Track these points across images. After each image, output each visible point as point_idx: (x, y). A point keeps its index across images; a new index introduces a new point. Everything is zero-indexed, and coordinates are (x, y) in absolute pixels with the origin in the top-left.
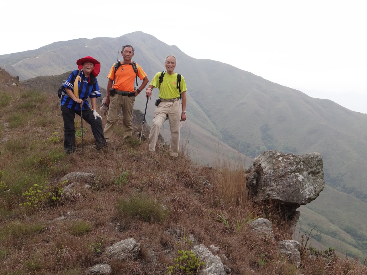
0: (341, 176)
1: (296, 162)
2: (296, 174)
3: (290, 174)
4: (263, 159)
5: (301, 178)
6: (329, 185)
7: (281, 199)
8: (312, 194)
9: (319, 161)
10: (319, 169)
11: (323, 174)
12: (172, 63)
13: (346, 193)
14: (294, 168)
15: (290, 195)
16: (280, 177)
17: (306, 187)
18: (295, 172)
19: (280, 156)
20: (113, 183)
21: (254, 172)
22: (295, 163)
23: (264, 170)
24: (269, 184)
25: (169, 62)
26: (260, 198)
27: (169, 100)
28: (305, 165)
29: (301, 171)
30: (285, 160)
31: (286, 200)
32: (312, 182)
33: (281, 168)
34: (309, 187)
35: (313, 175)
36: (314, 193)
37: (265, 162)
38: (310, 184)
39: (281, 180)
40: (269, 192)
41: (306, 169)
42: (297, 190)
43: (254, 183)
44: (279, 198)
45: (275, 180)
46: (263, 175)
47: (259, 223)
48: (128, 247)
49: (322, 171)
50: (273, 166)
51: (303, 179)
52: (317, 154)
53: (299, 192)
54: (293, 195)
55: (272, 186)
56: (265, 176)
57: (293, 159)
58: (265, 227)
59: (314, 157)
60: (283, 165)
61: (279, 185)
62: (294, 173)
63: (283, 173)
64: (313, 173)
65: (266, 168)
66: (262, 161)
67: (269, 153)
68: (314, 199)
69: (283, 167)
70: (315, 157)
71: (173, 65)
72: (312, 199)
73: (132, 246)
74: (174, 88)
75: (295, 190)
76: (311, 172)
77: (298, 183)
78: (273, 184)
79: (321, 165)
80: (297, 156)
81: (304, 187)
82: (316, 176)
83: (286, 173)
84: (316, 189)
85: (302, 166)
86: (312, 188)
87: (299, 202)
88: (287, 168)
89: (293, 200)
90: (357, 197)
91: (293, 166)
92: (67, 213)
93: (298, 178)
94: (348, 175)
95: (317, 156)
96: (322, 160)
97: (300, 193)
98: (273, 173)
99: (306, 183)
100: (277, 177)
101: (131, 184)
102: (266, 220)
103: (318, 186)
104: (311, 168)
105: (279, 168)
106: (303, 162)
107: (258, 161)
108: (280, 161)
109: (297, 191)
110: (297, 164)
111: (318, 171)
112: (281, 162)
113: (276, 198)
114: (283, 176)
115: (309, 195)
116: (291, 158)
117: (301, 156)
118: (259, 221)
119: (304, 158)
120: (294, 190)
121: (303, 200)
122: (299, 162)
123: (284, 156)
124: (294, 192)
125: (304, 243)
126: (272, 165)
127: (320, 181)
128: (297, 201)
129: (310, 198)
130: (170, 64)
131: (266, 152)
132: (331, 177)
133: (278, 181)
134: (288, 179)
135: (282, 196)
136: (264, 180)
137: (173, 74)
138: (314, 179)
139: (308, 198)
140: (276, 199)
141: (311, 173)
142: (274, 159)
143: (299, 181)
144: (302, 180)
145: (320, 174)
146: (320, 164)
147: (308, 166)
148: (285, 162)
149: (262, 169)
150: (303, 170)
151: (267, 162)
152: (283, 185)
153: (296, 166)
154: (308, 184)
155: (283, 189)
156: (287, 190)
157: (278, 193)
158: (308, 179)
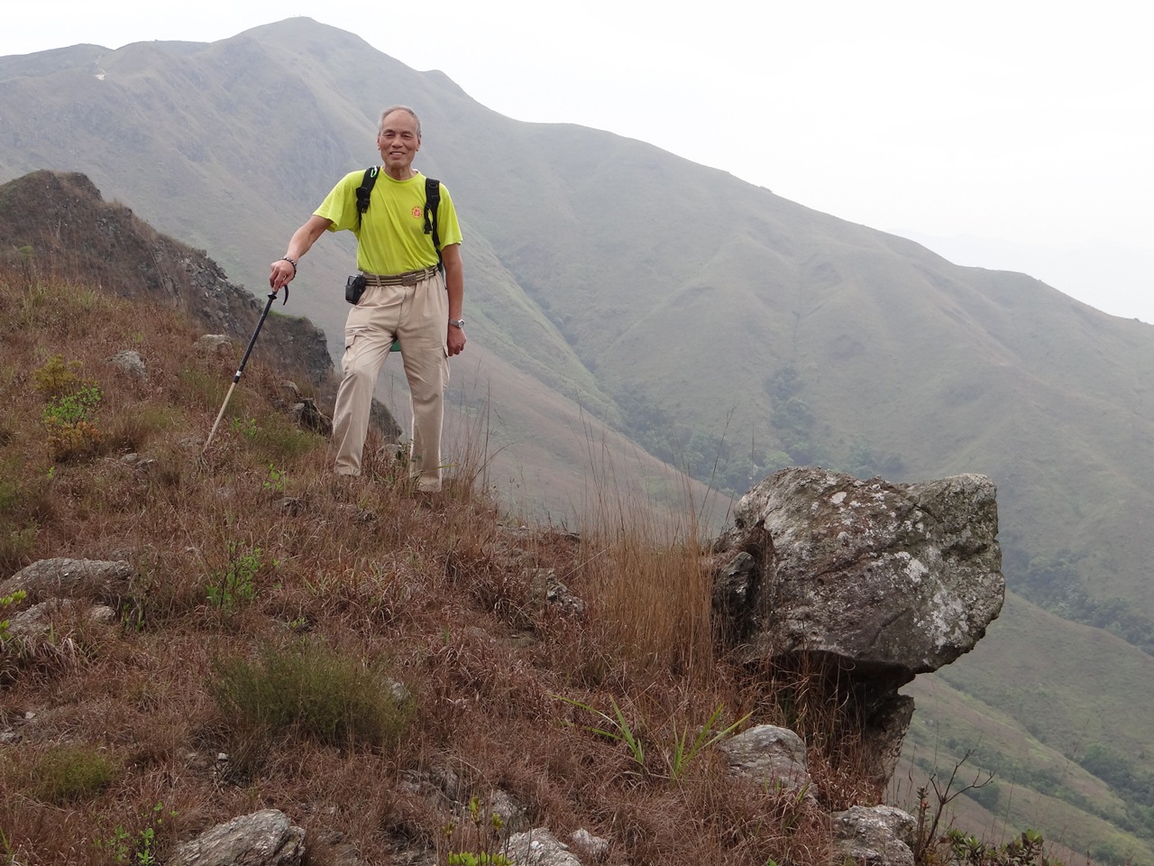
0: (1071, 562)
1: (898, 509)
2: (898, 555)
3: (875, 555)
4: (773, 502)
5: (915, 568)
6: (1027, 597)
7: (842, 652)
8: (958, 632)
9: (982, 505)
10: (983, 537)
11: (998, 555)
12: (405, 135)
13: (1088, 624)
14: (890, 533)
15: (876, 637)
16: (837, 569)
17: (936, 606)
18: (893, 547)
19: (839, 488)
20: (201, 598)
21: (741, 549)
22: (893, 514)
23: (776, 543)
24: (795, 596)
25: (391, 134)
26: (763, 648)
27: (397, 277)
28: (931, 519)
29: (916, 543)
30: (854, 503)
31: (861, 655)
32: (958, 585)
33: (842, 534)
34: (946, 605)
35: (962, 559)
36: (966, 629)
37: (782, 511)
38: (949, 594)
39: (840, 578)
40: (796, 626)
41: (935, 538)
42: (902, 618)
43: (741, 590)
44: (834, 647)
45: (820, 580)
46: (775, 560)
47: (760, 741)
48: (258, 845)
49: (995, 541)
50: (810, 526)
51: (924, 576)
52: (976, 478)
53: (910, 624)
54: (886, 635)
55: (809, 603)
56: (782, 564)
57: (885, 501)
58: (780, 760)
59: (963, 492)
60: (848, 522)
61: (834, 597)
62: (891, 553)
63: (847, 553)
64: (964, 552)
65: (783, 532)
66: (768, 508)
67: (795, 478)
68: (967, 650)
69: (847, 530)
70: (968, 489)
71: (408, 143)
72: (959, 648)
73: (273, 840)
74: (416, 232)
75: (896, 617)
76: (953, 547)
77: (905, 590)
78: (812, 593)
79: (990, 520)
80: (902, 488)
81: (926, 604)
82: (974, 564)
83: (860, 551)
84: (974, 612)
85: (920, 526)
86: (959, 609)
87: (911, 663)
88: (863, 532)
89: (887, 654)
90: (1131, 639)
91: (885, 527)
92: (23, 715)
93: (906, 571)
94: (1094, 556)
95: (977, 488)
96: (993, 502)
97: (914, 626)
98: (811, 552)
99: (935, 588)
100: (827, 568)
101: (269, 601)
102: (783, 732)
103: (981, 602)
104: (955, 531)
105: (832, 532)
106: (923, 508)
107: (754, 509)
108: (836, 508)
109: (902, 621)
110: (903, 515)
111: (979, 543)
112: (842, 510)
113: (822, 647)
114: (849, 564)
115: (946, 634)
116: (879, 494)
117: (916, 489)
118: (757, 735)
119: (926, 494)
120: (889, 616)
121: (923, 656)
122: (910, 511)
123: (851, 488)
124: (890, 623)
125: (930, 814)
126: (805, 524)
127: (987, 583)
128: (902, 656)
129: (952, 645)
130: (397, 141)
131: (785, 474)
132: (1033, 565)
133: (831, 582)
134: (868, 575)
135: (845, 639)
136: (775, 579)
137: (410, 177)
138: (966, 576)
139: (944, 646)
140: (823, 652)
141: (952, 552)
142: (812, 499)
143: (910, 582)
144: (919, 580)
145: (989, 555)
146: (986, 515)
147: (941, 526)
148: (856, 509)
149: (769, 539)
150: (924, 541)
151: (788, 511)
152: (849, 599)
153: (899, 527)
154: (944, 592)
155: (848, 614)
156: (863, 616)
157: (830, 630)
158: (942, 572)
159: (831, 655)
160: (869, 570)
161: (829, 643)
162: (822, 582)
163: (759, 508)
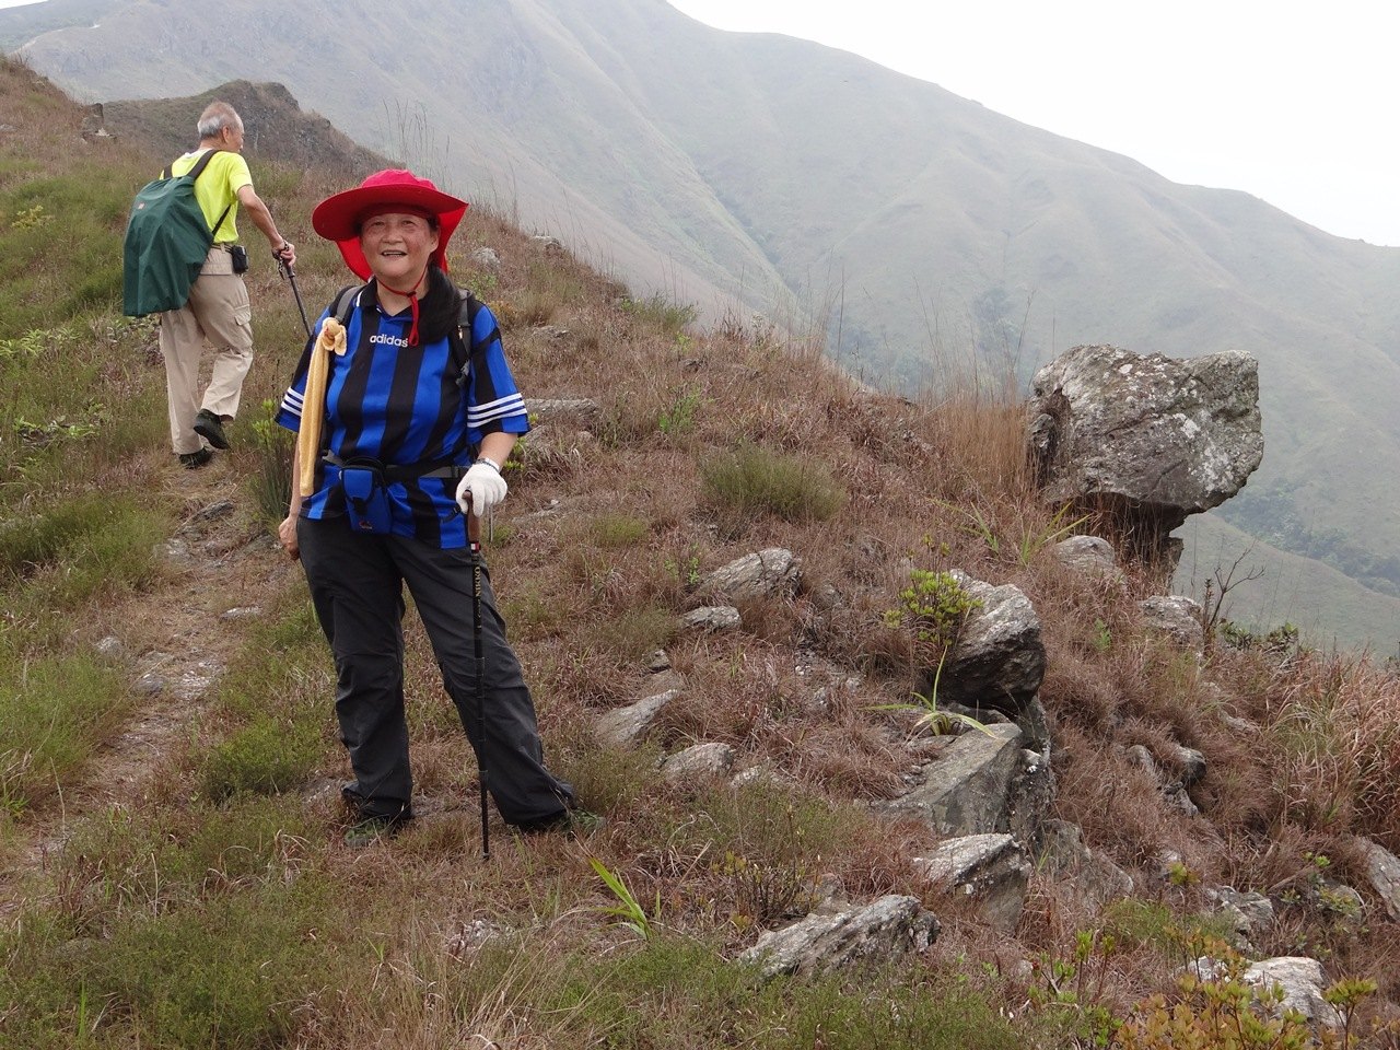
0: (1287, 491)
1: (1176, 378)
2: (1176, 416)
3: (1157, 415)
4: (1070, 372)
5: (1190, 428)
7: (1129, 493)
8: (1224, 480)
9: (1246, 376)
10: (1246, 403)
11: (1259, 418)
13: (1305, 555)
14: (1169, 398)
15: (1157, 482)
16: (1126, 427)
17: (1207, 458)
18: (1171, 409)
19: (1127, 360)
20: (654, 427)
21: (1042, 412)
22: (1172, 382)
23: (1073, 406)
24: (1090, 448)
26: (1063, 489)
28: (1202, 387)
29: (1191, 407)
30: (1139, 373)
31: (1145, 496)
32: (1225, 442)
33: (1129, 399)
34: (1215, 457)
35: (1228, 421)
36: (1231, 478)
37: (1077, 381)
38: (1217, 449)
39: (1128, 434)
40: (1092, 473)
41: (1206, 403)
42: (1179, 467)
43: (1043, 445)
44: (1122, 490)
45: (1111, 436)
46: (1072, 420)
47: (1079, 546)
48: (773, 568)
49: (1256, 407)
50: (1103, 392)
51: (1197, 434)
52: (1241, 354)
53: (1185, 472)
54: (1165, 481)
55: (1102, 454)
56: (1079, 422)
57: (1165, 372)
58: (1095, 558)
59: (1230, 365)
60: (1134, 388)
61: (1123, 450)
62: (1170, 414)
63: (1134, 414)
64: (1230, 415)
65: (1080, 397)
66: (1065, 378)
67: (1089, 353)
68: (1232, 495)
69: (1134, 394)
70: (1235, 363)
72: (1225, 493)
73: (784, 565)
75: (1173, 467)
76: (1221, 411)
77: (1181, 445)
78: (1105, 446)
79: (1252, 389)
80: (1179, 361)
81: (1199, 456)
82: (1238, 424)
83: (1144, 412)
84: (1238, 464)
85: (1194, 392)
86: (1226, 462)
87: (1186, 504)
88: (1147, 396)
89: (1166, 497)
90: (1348, 572)
91: (1165, 393)
93: (1183, 429)
94: (1312, 485)
95: (1242, 362)
96: (1254, 373)
97: (1189, 474)
98: (1104, 412)
99: (1207, 444)
100: (1117, 426)
102: (1097, 541)
103: (1244, 456)
104: (1223, 397)
105: (1121, 397)
106: (1197, 378)
107: (1052, 378)
108: (1124, 377)
109: (1179, 469)
110: (1180, 383)
111: (1243, 407)
112: (1129, 378)
113: (1113, 490)
114: (1135, 423)
115: (1214, 481)
116: (1160, 366)
117: (1191, 362)
118: (1076, 542)
119: (1199, 366)
120: (1168, 466)
121: (1196, 499)
122: (1186, 379)
123: (1136, 361)
124: (1168, 472)
125: (1213, 601)
126: (1098, 390)
127: (1249, 441)
128: (1177, 499)
129: (1219, 490)
131: (1079, 350)
133: (1120, 437)
134: (1151, 432)
135: (1132, 484)
136: (1072, 435)
138: (1231, 434)
139: (1213, 492)
140: (1113, 493)
141: (1220, 415)
142: (1104, 370)
143: (1186, 438)
144: (1193, 436)
145: (1251, 418)
146: (1249, 385)
147: (1211, 393)
148: (1140, 378)
149: (1065, 402)
150: (1197, 405)
151: (1083, 379)
152: (1135, 451)
153: (1177, 392)
154: (1214, 447)
155: (1134, 463)
156: (1147, 465)
157: (1119, 476)
158: (1211, 431)
159: (1120, 496)
160: (1152, 428)
161: (1119, 486)
162: (1112, 437)
163: (1058, 378)
